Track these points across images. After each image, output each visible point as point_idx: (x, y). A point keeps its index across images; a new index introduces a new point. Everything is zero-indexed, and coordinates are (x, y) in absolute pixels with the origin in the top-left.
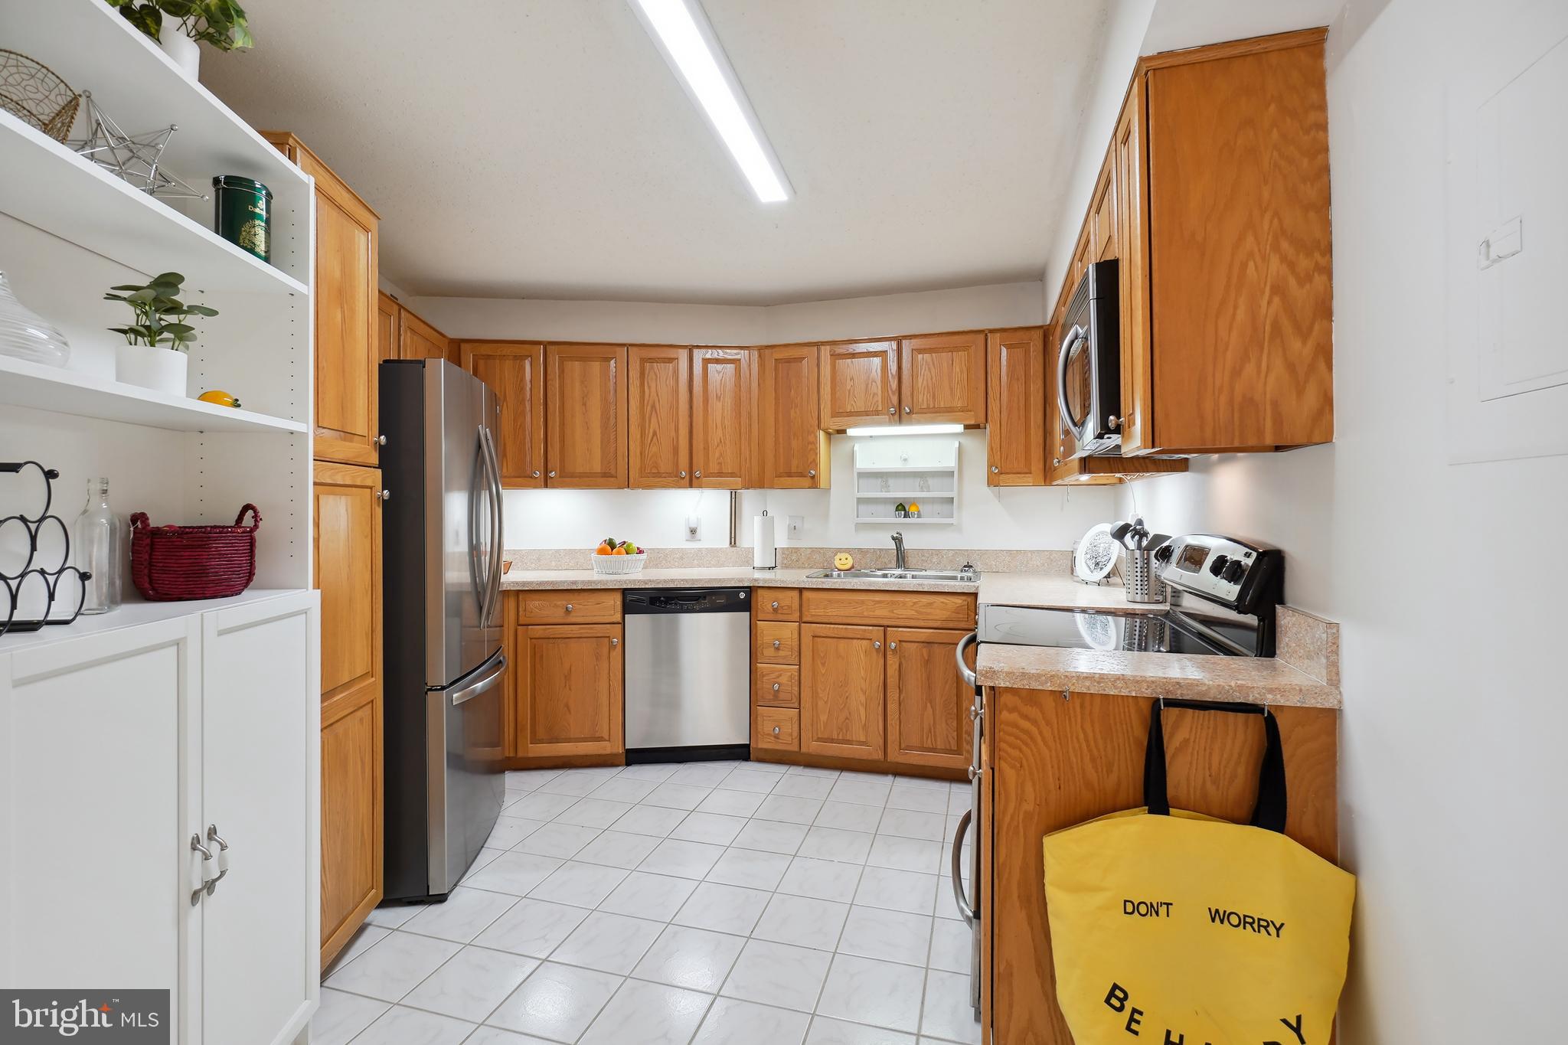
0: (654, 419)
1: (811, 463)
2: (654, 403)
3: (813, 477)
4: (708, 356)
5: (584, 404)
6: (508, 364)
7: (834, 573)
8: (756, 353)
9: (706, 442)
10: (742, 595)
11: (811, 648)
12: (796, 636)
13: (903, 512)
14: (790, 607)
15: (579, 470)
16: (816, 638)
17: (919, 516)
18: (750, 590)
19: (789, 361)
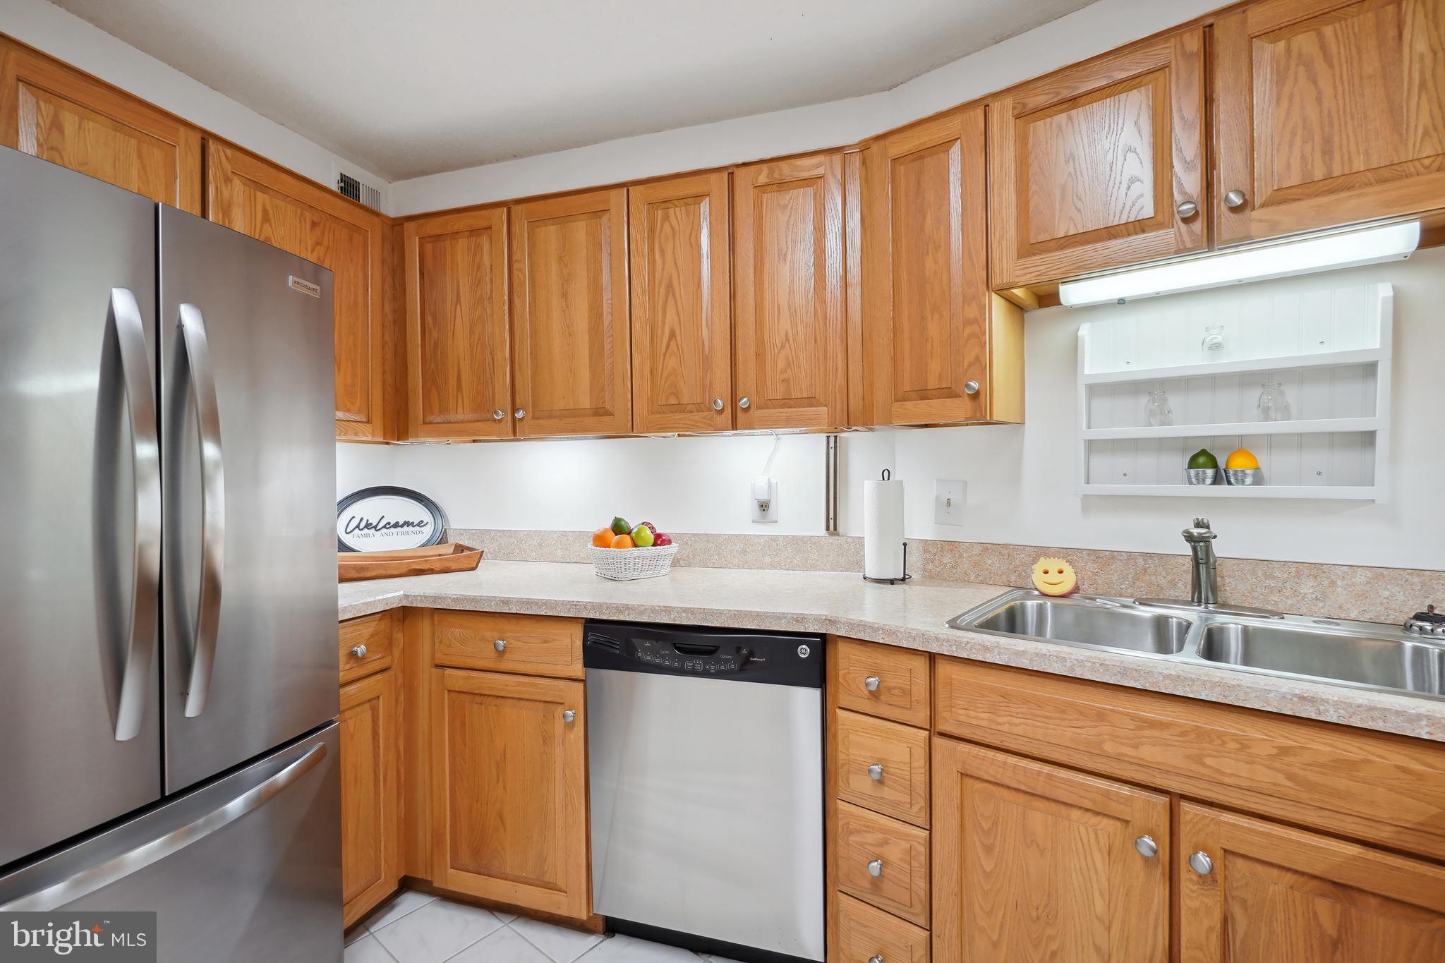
0: (671, 312)
1: (970, 365)
2: (671, 278)
3: (976, 396)
4: (763, 179)
5: (564, 295)
6: (462, 243)
7: (1029, 603)
8: (856, 161)
9: (760, 341)
10: (804, 651)
11: (956, 802)
12: (921, 762)
13: (1210, 472)
14: (906, 693)
15: (559, 405)
16: (970, 782)
17: (1258, 480)
18: (822, 642)
19: (919, 155)
